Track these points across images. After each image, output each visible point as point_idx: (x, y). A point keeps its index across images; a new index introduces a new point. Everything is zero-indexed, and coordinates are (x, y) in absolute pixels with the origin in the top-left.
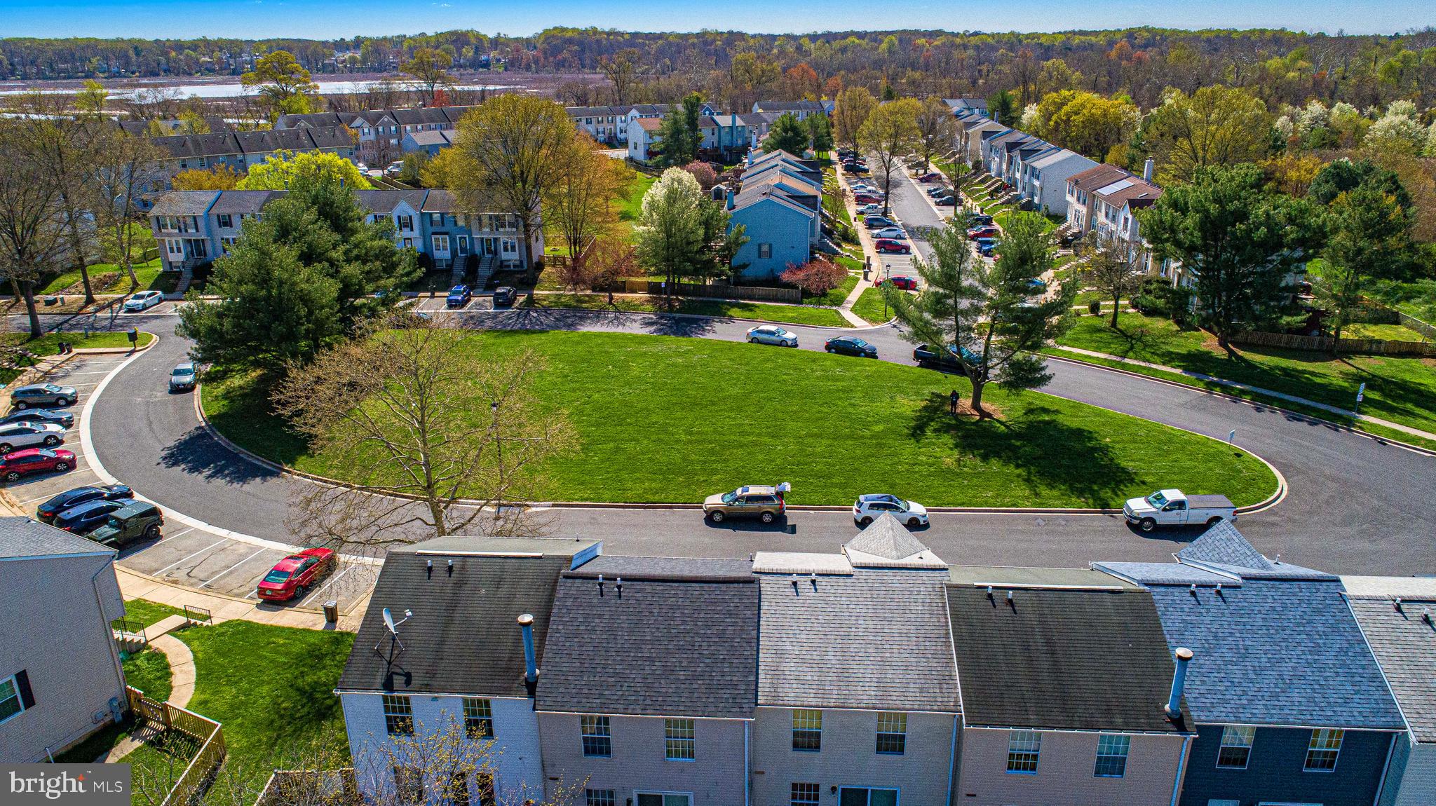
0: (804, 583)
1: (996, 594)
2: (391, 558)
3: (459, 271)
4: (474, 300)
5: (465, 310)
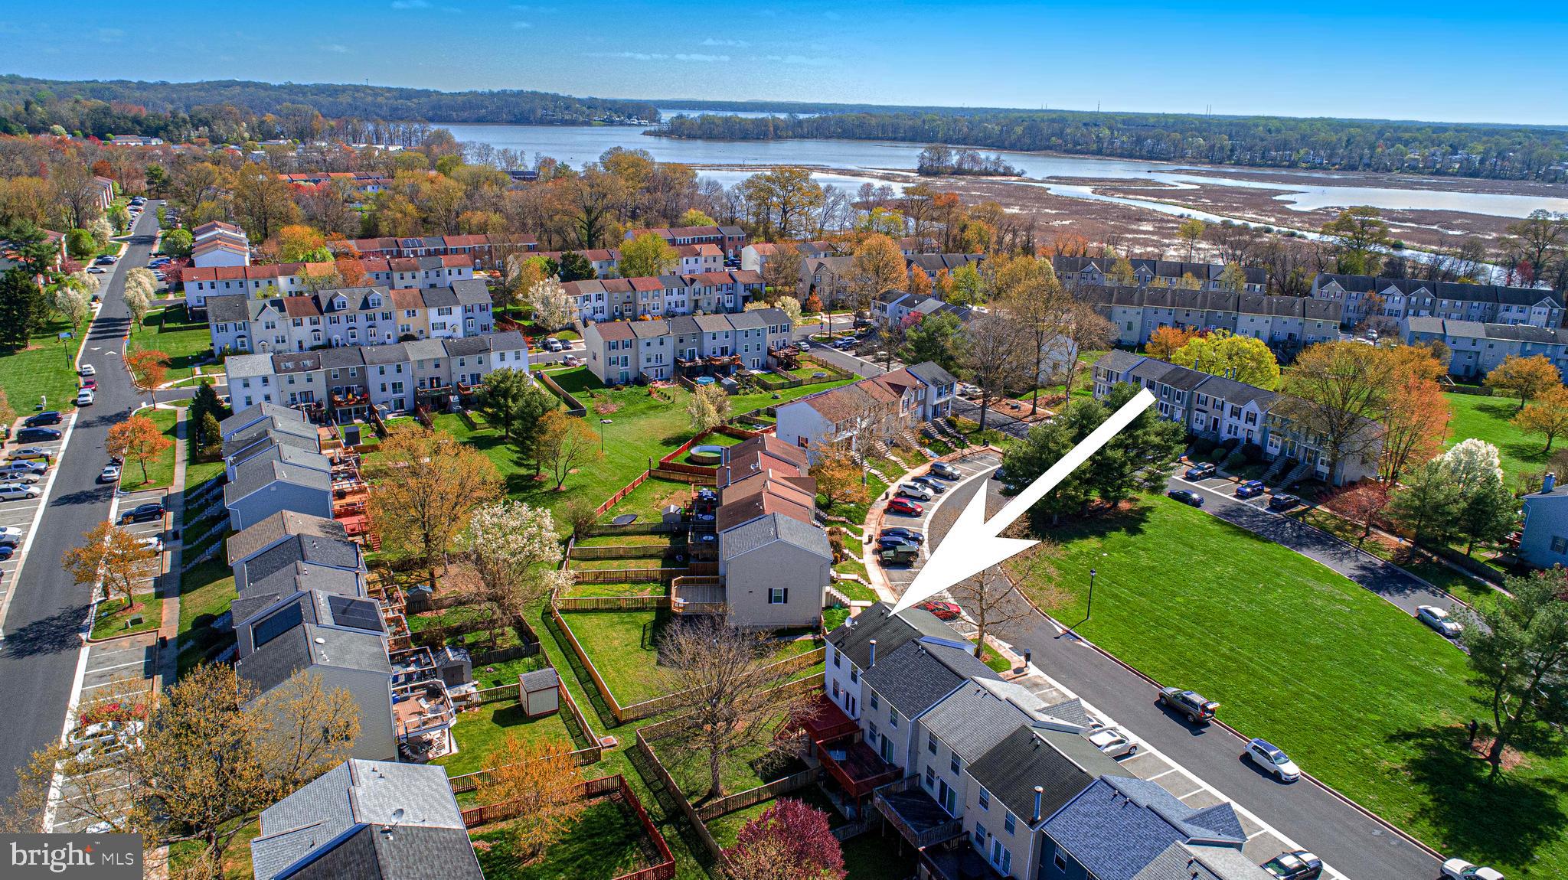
0: (982, 693)
1: (1036, 739)
4: (1261, 496)
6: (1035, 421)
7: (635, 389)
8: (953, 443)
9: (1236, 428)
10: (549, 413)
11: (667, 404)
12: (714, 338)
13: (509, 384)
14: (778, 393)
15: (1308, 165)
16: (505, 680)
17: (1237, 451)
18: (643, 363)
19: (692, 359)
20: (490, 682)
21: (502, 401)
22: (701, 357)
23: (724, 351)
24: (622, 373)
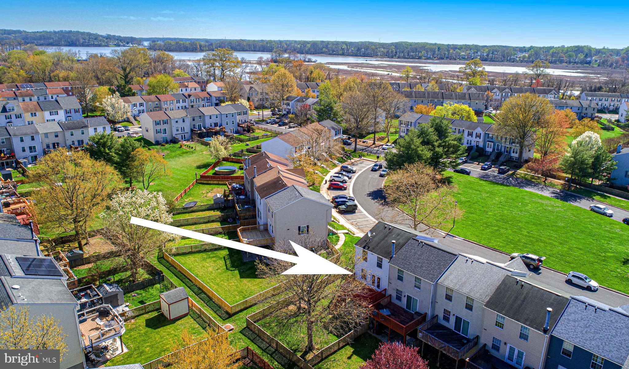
0: (470, 261)
1: (520, 282)
2: (379, 222)
3: (493, 157)
4: (493, 169)
5: (487, 172)
6: (376, 147)
7: (172, 145)
8: (345, 157)
9: (471, 141)
10: (137, 150)
11: (192, 151)
12: (211, 118)
13: (105, 140)
14: (248, 143)
15: (425, 58)
16: (146, 300)
17: (473, 151)
18: (175, 132)
19: (200, 129)
20: (136, 302)
21: (102, 149)
22: (205, 128)
23: (216, 125)
24: (163, 138)
